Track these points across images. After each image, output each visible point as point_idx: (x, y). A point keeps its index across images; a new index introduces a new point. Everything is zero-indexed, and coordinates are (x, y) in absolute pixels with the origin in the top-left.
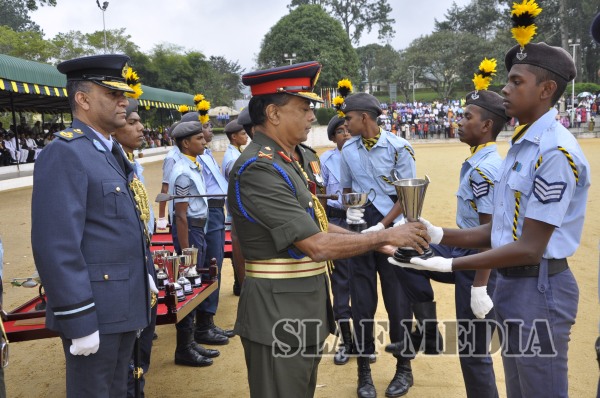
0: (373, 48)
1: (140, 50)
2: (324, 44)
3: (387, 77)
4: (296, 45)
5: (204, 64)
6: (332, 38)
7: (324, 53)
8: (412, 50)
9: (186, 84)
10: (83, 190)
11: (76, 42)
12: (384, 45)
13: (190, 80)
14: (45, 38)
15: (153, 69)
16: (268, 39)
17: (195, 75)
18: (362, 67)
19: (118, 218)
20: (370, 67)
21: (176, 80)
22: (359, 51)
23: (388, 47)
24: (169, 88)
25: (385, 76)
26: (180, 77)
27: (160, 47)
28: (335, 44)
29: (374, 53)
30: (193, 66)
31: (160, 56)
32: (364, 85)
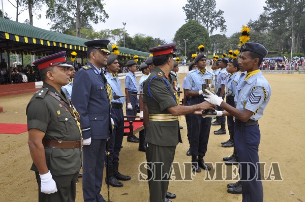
0: (218, 35)
1: (129, 36)
2: (198, 35)
3: (222, 48)
4: (188, 35)
5: (153, 41)
6: (201, 33)
7: (198, 39)
8: (232, 37)
9: (146, 49)
10: (89, 88)
11: (107, 33)
12: (222, 35)
13: (148, 47)
14: (96, 31)
15: (134, 43)
16: (178, 33)
17: (149, 45)
18: (213, 43)
19: (101, 98)
20: (216, 43)
21: (142, 47)
22: (212, 37)
23: (224, 35)
24: (139, 50)
25: (222, 47)
26: (144, 46)
27: (137, 35)
28: (202, 35)
29: (218, 38)
30: (149, 42)
31: (137, 38)
32: (213, 50)
